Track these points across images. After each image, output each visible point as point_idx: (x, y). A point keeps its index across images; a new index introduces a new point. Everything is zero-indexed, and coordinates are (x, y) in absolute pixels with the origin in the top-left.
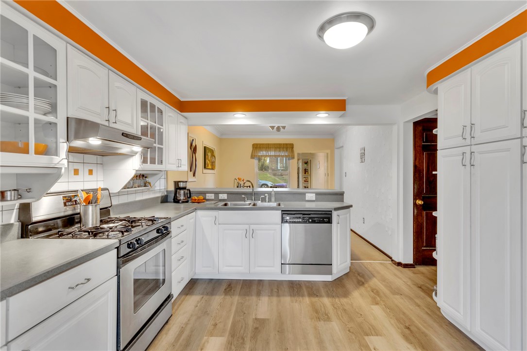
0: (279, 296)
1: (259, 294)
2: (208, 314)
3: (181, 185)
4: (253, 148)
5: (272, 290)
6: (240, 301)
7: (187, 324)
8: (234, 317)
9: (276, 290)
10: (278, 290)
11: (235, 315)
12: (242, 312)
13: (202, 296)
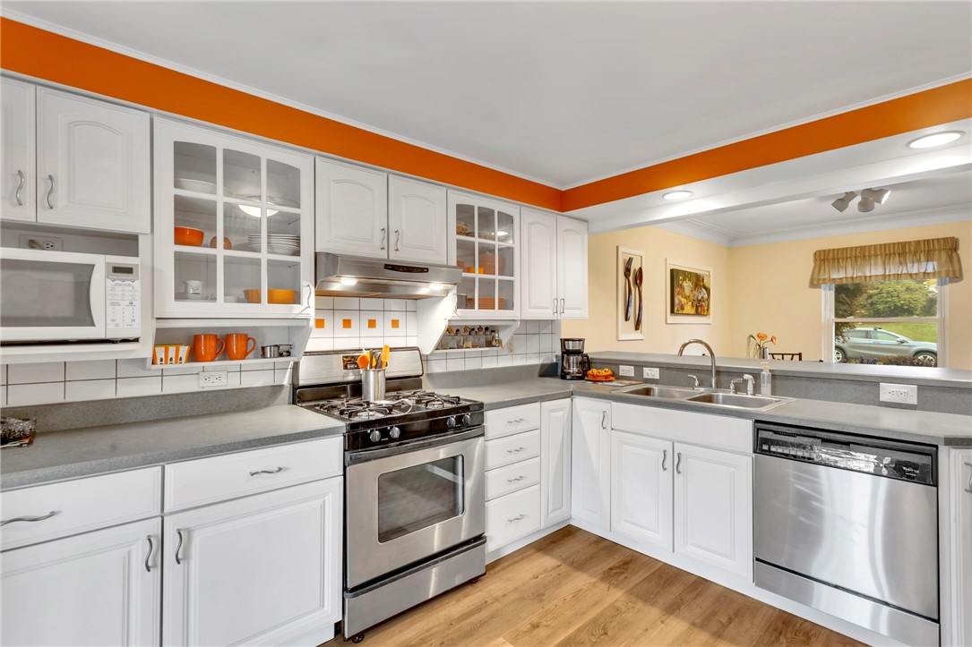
0: (719, 637)
1: (672, 609)
2: (541, 600)
3: (570, 346)
4: (815, 260)
5: (714, 614)
6: (618, 604)
7: (496, 600)
8: (579, 630)
9: (724, 619)
10: (730, 620)
11: (585, 626)
12: (604, 628)
13: (559, 563)
